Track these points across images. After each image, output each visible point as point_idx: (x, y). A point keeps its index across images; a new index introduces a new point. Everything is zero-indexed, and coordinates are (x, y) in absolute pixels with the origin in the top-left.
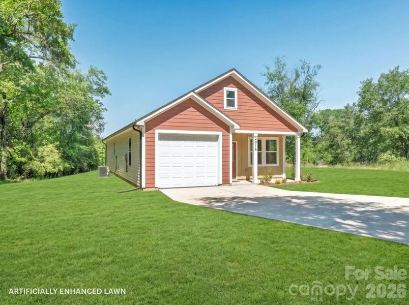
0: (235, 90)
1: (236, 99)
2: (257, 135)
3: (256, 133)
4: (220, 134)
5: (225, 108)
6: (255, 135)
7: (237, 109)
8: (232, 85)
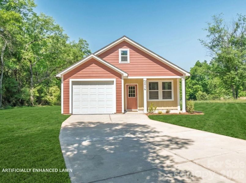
0: (128, 50)
1: (128, 56)
2: (146, 79)
3: (145, 78)
4: (114, 80)
5: (120, 63)
6: (144, 80)
7: (129, 63)
8: (125, 47)
